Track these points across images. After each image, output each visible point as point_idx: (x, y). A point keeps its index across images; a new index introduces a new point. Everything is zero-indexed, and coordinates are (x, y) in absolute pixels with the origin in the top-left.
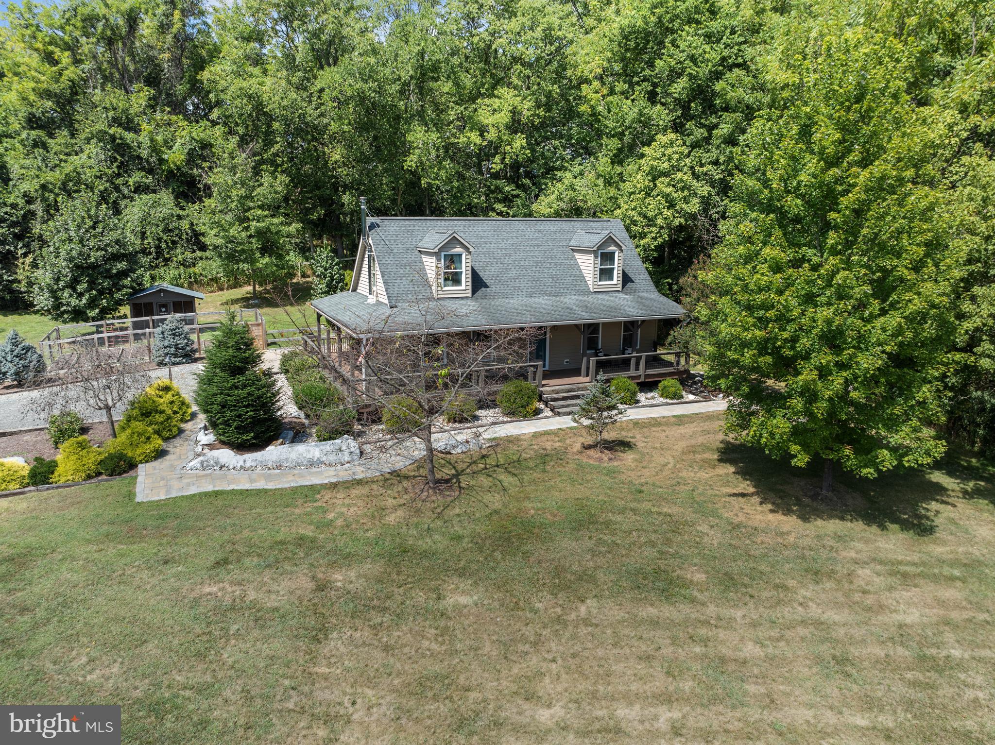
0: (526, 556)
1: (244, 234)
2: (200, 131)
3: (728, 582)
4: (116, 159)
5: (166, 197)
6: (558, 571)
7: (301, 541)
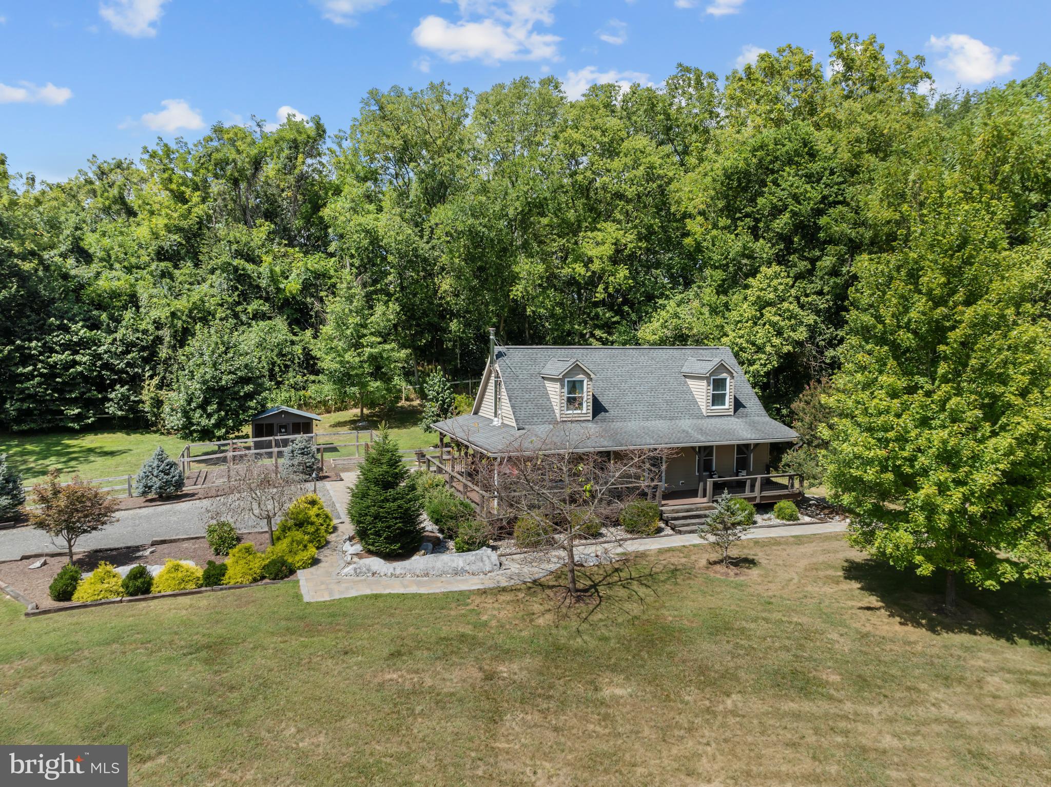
0: (671, 656)
1: (357, 359)
2: (316, 262)
3: (862, 683)
4: (237, 289)
5: (280, 323)
6: (703, 670)
7: (463, 638)
